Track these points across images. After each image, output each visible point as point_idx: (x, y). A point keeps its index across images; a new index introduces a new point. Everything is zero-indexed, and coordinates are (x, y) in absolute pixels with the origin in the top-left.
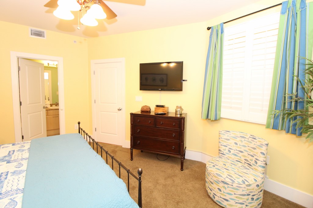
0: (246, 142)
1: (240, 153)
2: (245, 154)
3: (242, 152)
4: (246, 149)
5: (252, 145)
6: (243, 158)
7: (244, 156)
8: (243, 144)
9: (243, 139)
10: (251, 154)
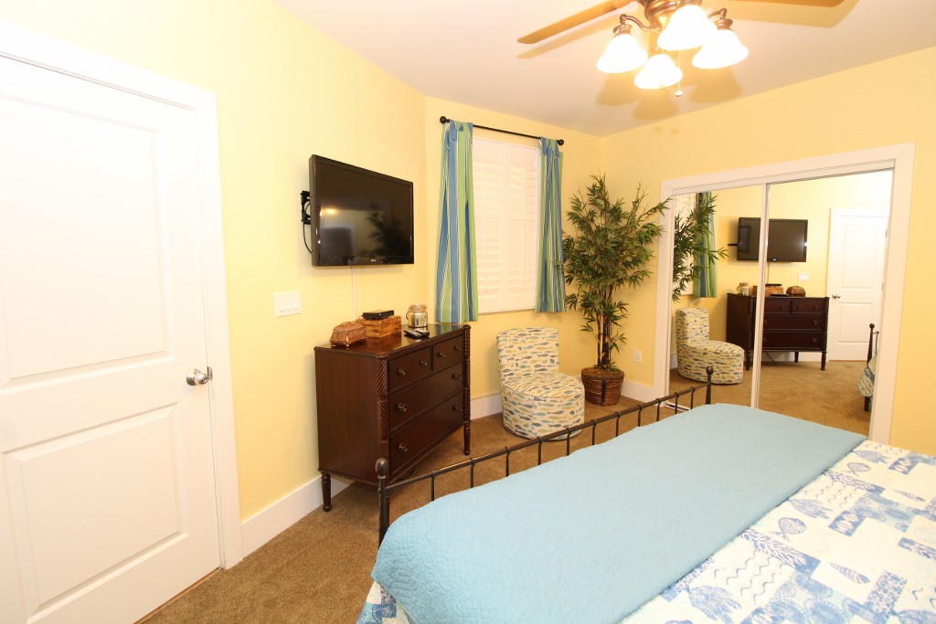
0: (528, 340)
1: (529, 360)
2: (535, 357)
3: (529, 357)
4: (534, 350)
5: (540, 341)
6: (532, 366)
7: (534, 362)
8: (527, 344)
9: (524, 338)
10: (543, 353)
